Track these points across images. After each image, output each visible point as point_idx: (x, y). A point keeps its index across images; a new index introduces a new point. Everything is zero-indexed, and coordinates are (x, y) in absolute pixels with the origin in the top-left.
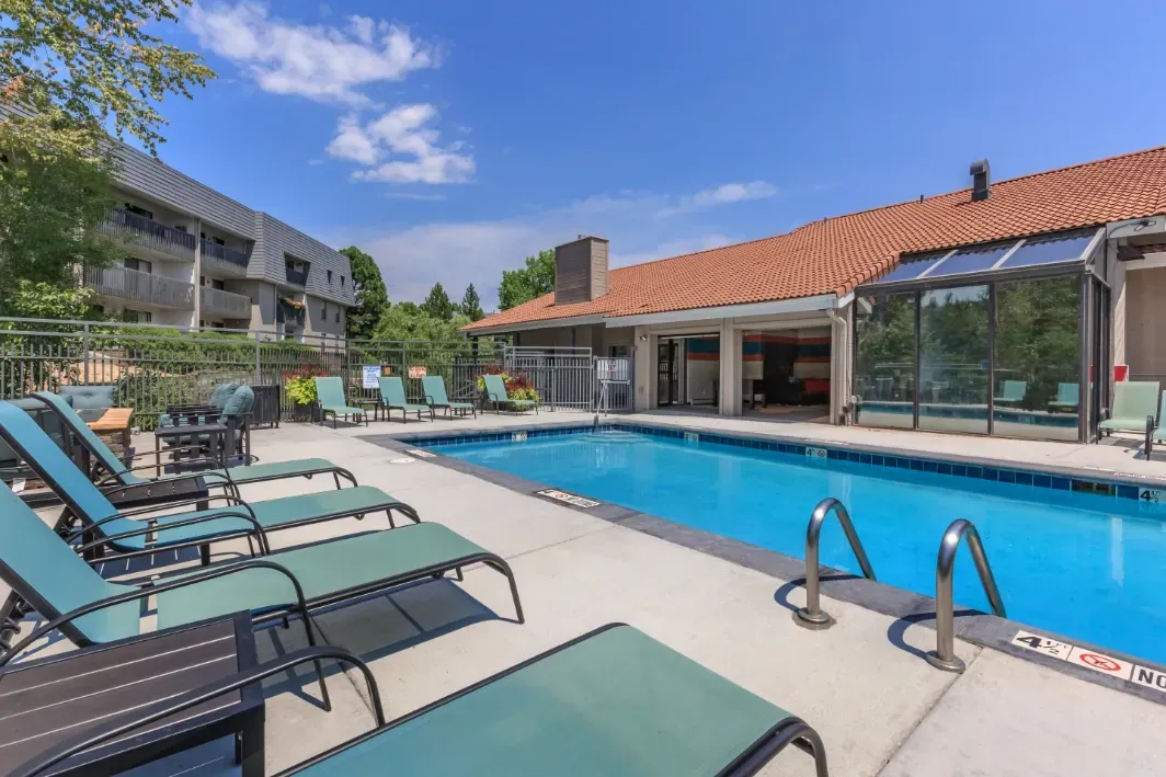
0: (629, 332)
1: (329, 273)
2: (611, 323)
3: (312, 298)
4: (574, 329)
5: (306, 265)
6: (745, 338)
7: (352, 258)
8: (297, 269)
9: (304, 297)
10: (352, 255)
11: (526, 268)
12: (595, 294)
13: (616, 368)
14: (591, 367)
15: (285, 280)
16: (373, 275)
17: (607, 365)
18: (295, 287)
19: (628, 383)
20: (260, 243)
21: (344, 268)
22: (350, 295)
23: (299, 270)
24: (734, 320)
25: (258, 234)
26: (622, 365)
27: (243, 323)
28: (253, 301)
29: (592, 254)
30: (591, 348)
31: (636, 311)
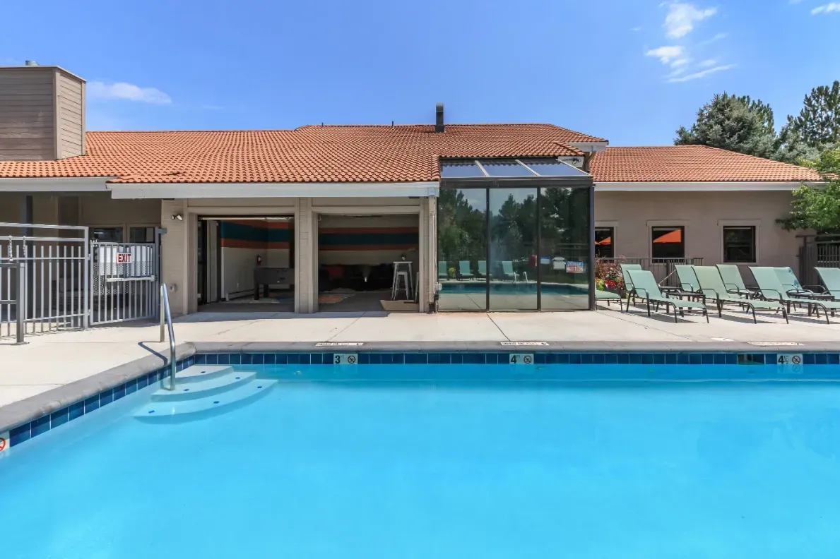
0: (153, 207)
2: (120, 192)
4: (29, 198)
12: (63, 151)
13: (132, 260)
14: (87, 257)
17: (115, 254)
19: (153, 278)
24: (313, 202)
26: (140, 255)
29: (58, 93)
30: (86, 229)
31: (171, 178)
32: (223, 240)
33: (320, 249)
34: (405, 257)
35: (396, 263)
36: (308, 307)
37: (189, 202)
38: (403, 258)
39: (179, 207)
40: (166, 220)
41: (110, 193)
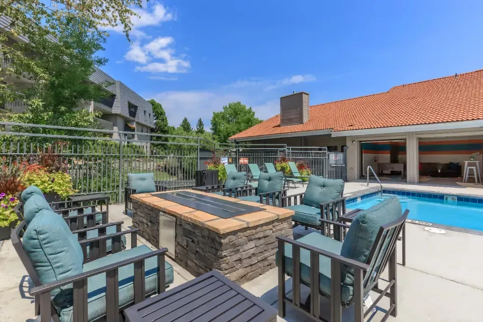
0: (344, 139)
1: (145, 111)
2: (334, 135)
3: (137, 123)
5: (136, 107)
6: (419, 143)
7: (153, 105)
8: (133, 109)
9: (135, 123)
10: (153, 103)
11: (223, 111)
13: (338, 158)
14: (327, 157)
15: (128, 114)
16: (162, 113)
17: (334, 156)
18: (132, 118)
19: (344, 165)
20: (118, 96)
21: (150, 109)
22: (152, 122)
23: (133, 110)
25: (117, 91)
26: (340, 156)
27: (111, 135)
28: (114, 125)
29: (303, 101)
30: (326, 148)
31: (349, 128)
32: (363, 151)
33: (420, 153)
34: (473, 158)
35: (466, 162)
36: (414, 180)
37: (357, 137)
38: (472, 159)
39: (353, 139)
40: (348, 143)
41: (331, 135)
